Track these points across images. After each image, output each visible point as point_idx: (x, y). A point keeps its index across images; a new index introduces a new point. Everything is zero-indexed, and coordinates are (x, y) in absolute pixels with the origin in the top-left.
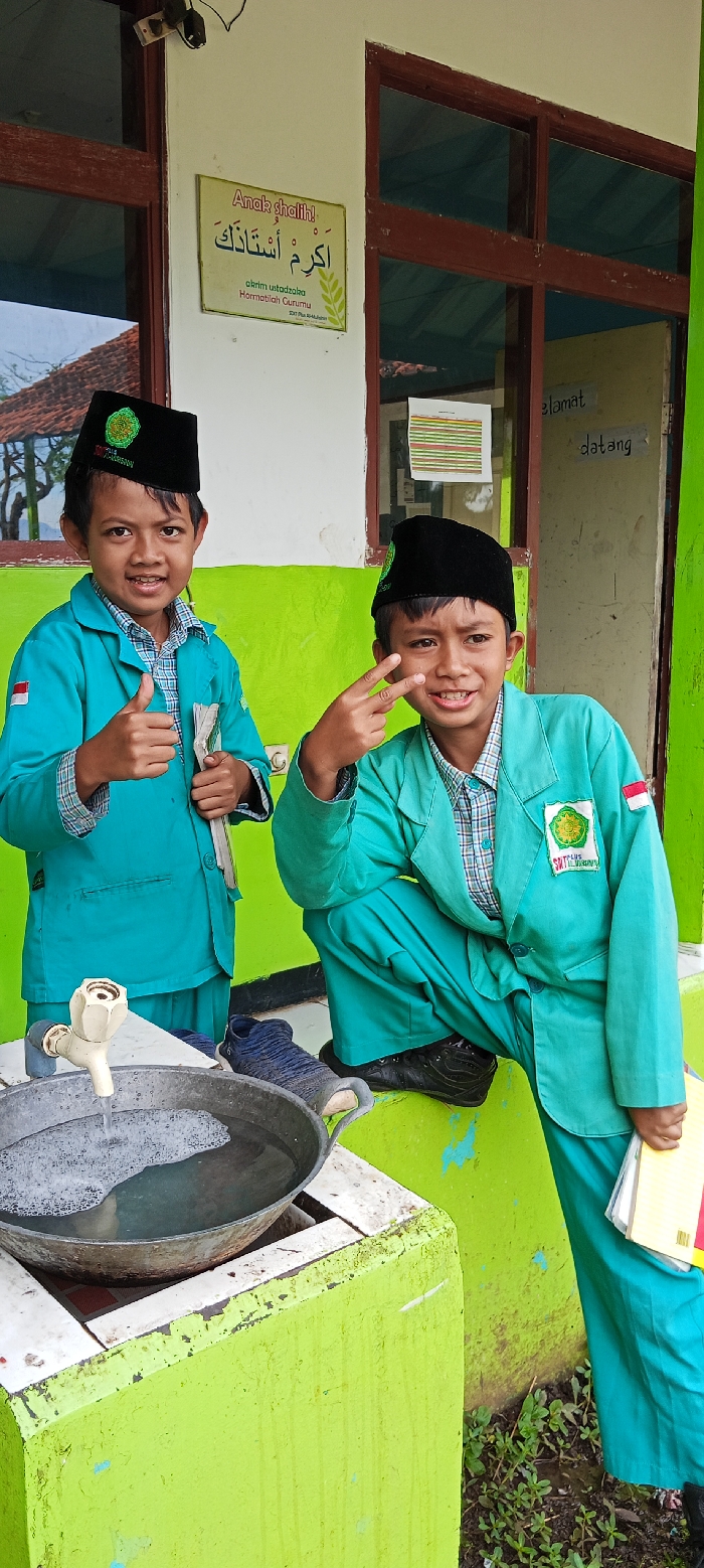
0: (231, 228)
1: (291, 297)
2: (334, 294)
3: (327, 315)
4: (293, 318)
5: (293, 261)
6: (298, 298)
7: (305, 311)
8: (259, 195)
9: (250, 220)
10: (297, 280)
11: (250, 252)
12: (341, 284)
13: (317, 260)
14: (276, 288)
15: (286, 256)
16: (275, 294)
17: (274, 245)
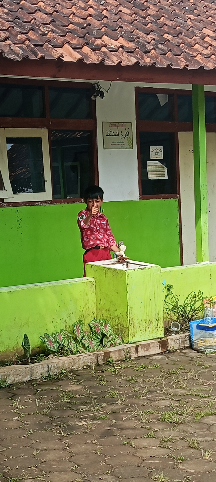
0: (109, 131)
1: (121, 144)
2: (130, 142)
3: (129, 146)
4: (122, 148)
6: (123, 144)
7: (124, 146)
8: (114, 123)
9: (113, 129)
10: (122, 140)
11: (113, 136)
12: (132, 139)
13: (126, 135)
14: (118, 142)
15: (120, 135)
16: (118, 144)
17: (118, 134)
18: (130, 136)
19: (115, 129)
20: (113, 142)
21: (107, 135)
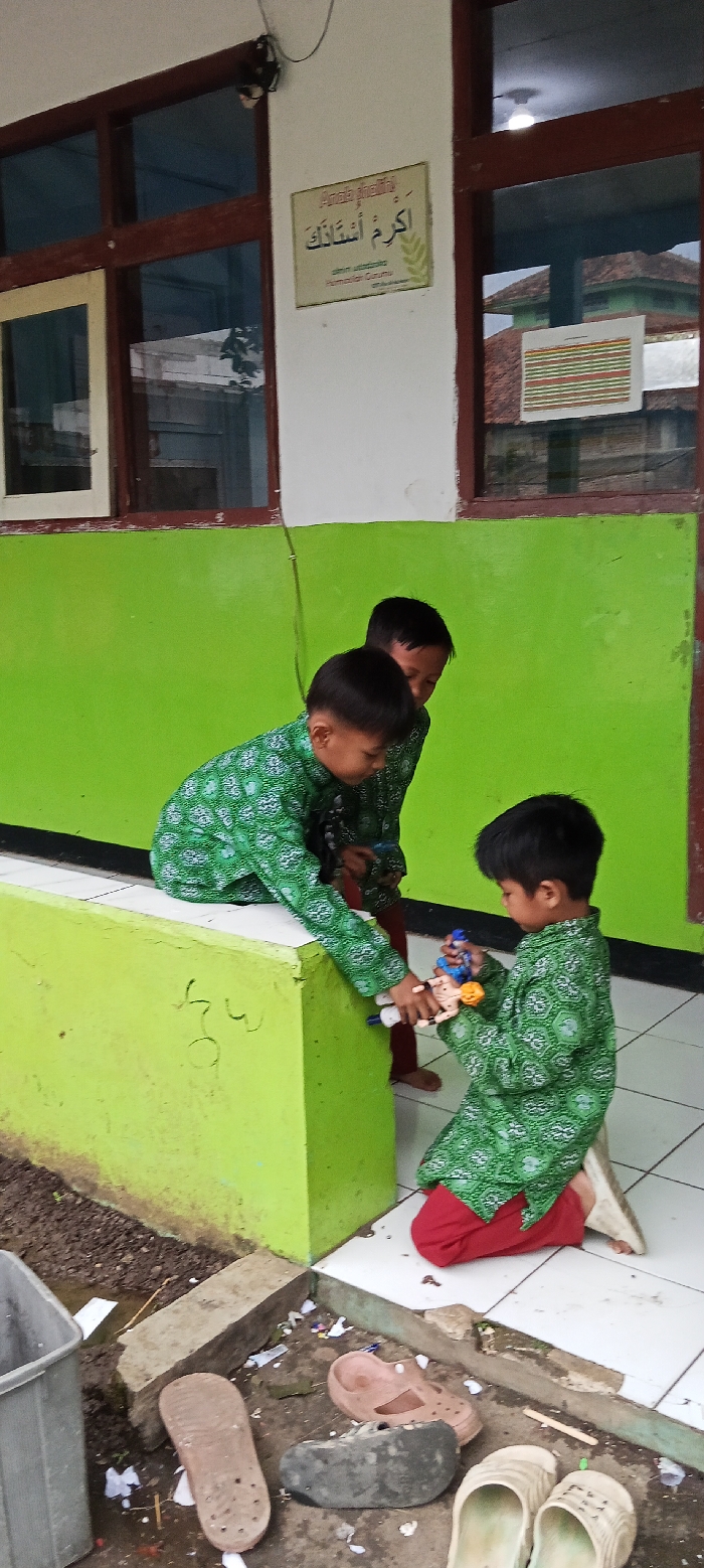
0: (319, 228)
1: (373, 271)
2: (416, 253)
3: (409, 275)
4: (375, 290)
5: (375, 236)
6: (379, 270)
7: (386, 279)
8: (341, 188)
9: (333, 214)
10: (381, 252)
11: (336, 243)
12: (423, 242)
13: (399, 226)
14: (359, 268)
15: (369, 233)
16: (357, 273)
17: (357, 229)
18: (417, 229)
19: (347, 213)
20: (338, 271)
21: (310, 248)
